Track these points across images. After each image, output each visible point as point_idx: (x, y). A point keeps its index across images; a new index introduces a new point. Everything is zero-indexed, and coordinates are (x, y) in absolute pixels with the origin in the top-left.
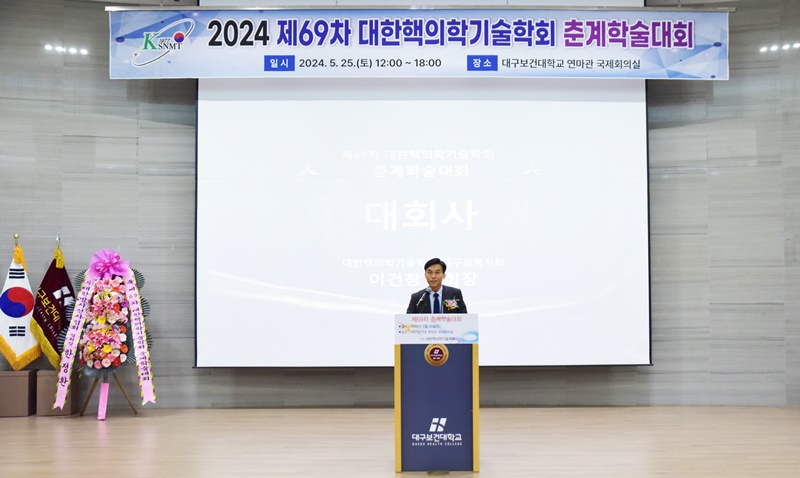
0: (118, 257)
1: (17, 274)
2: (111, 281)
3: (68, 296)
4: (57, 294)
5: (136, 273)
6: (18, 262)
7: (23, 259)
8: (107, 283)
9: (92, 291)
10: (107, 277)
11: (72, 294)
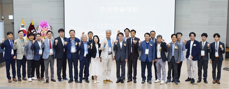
0: (46, 23)
1: (23, 26)
2: (45, 28)
3: (34, 31)
4: (32, 31)
5: (50, 26)
6: (23, 23)
7: (24, 23)
8: (44, 29)
9: (40, 31)
10: (44, 27)
11: (35, 31)
